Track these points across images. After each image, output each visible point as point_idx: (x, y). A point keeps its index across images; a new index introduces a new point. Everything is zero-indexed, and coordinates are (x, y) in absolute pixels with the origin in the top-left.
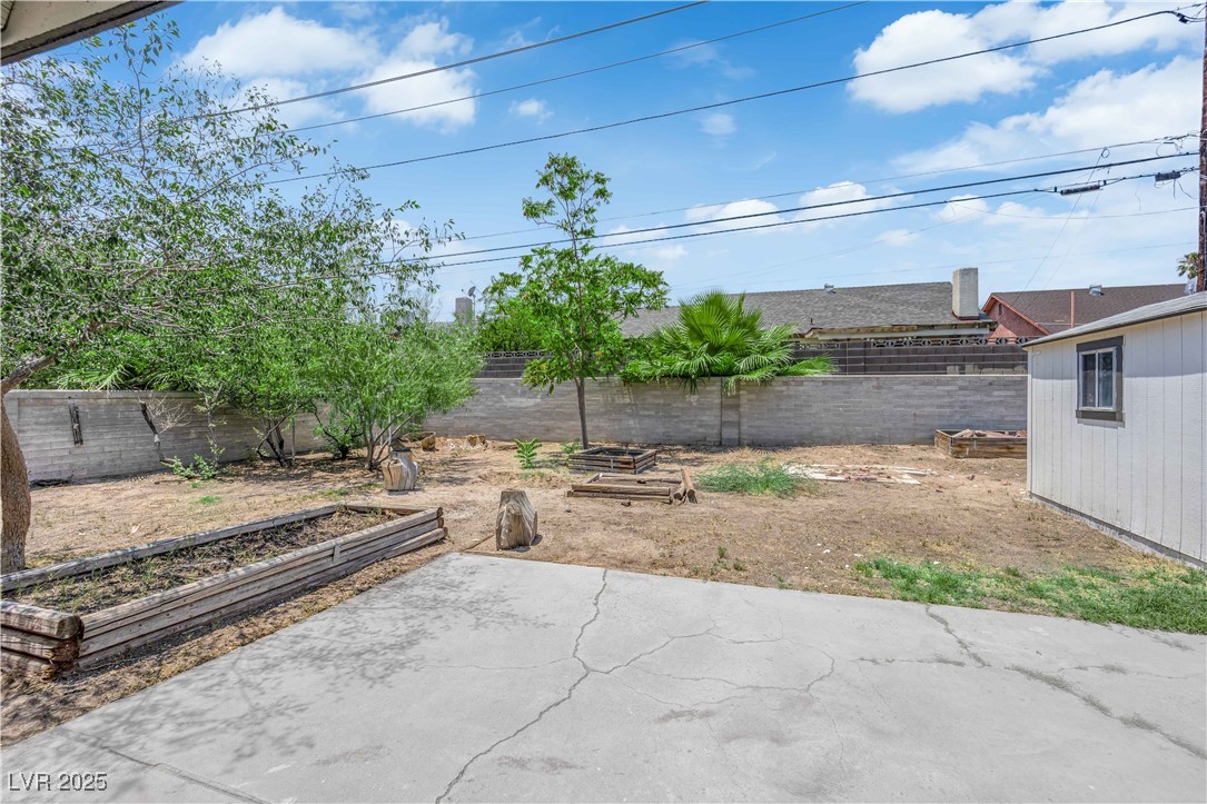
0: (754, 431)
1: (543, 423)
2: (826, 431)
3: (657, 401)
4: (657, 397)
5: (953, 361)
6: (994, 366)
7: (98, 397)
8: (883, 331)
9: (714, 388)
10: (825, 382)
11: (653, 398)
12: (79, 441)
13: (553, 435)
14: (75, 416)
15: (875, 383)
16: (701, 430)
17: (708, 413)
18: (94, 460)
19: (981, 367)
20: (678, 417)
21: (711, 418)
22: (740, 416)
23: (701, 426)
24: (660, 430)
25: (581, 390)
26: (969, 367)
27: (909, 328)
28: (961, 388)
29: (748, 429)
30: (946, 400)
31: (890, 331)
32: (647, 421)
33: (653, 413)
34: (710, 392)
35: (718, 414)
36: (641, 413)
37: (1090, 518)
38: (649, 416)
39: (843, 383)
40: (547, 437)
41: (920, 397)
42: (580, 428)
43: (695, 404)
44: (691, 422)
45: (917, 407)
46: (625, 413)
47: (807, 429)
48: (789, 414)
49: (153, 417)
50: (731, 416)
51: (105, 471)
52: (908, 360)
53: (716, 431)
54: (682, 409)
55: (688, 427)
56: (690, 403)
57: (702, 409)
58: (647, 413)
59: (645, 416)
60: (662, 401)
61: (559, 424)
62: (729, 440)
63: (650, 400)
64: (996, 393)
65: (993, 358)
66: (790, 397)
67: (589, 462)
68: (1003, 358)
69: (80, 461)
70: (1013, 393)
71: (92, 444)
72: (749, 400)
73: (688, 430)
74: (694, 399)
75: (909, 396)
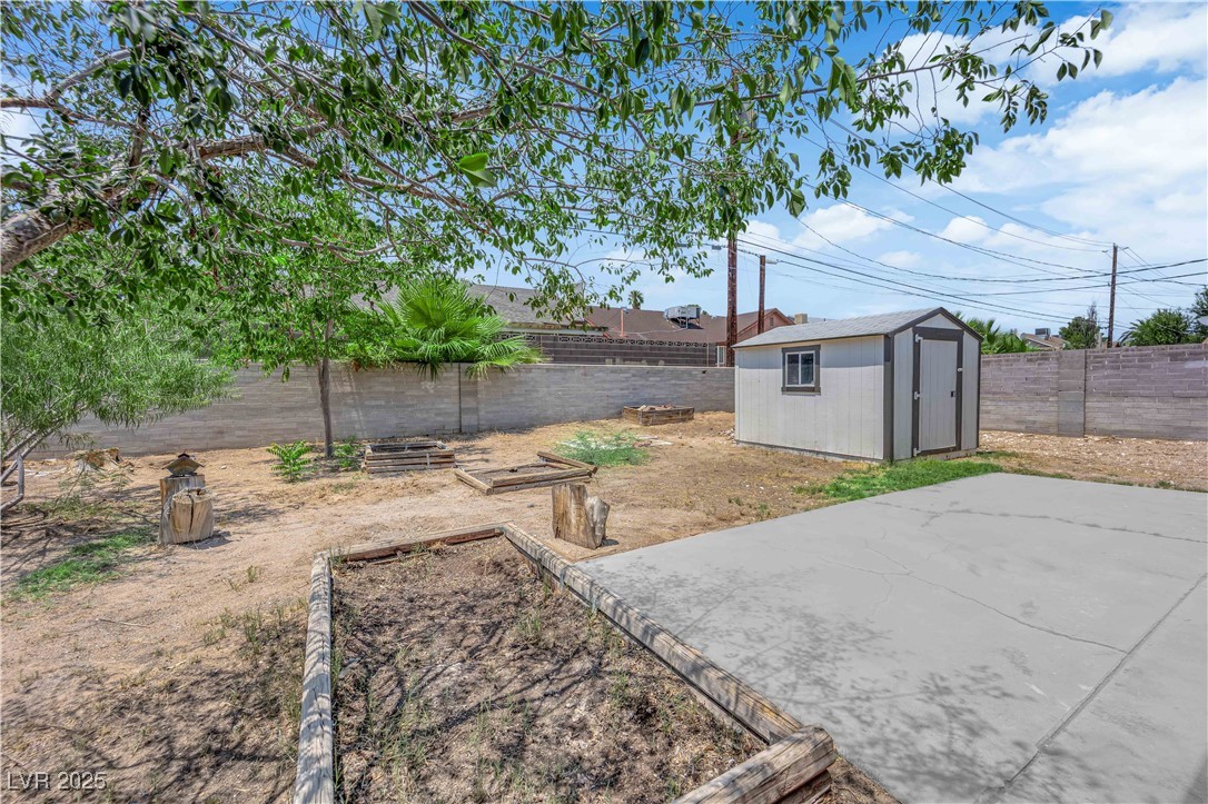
0: (491, 416)
1: (213, 423)
2: (550, 412)
3: (387, 389)
4: (387, 384)
9: (451, 374)
10: (548, 370)
11: (380, 384)
13: (228, 439)
15: (582, 371)
16: (440, 419)
17: (446, 400)
20: (413, 405)
21: (449, 405)
22: (478, 403)
23: (438, 415)
24: (393, 421)
26: (618, 360)
28: (634, 376)
29: (486, 413)
30: (625, 384)
32: (375, 412)
33: (383, 403)
34: (446, 378)
35: (457, 401)
36: (367, 403)
37: (793, 449)
38: (378, 407)
39: (561, 370)
40: (218, 442)
41: (611, 382)
42: (323, 424)
43: (432, 391)
44: (427, 411)
45: (610, 390)
46: (345, 404)
47: (535, 412)
48: (521, 399)
50: (469, 403)
52: (583, 353)
53: (454, 419)
54: (416, 397)
55: (425, 416)
56: (426, 390)
57: (439, 397)
58: (374, 403)
59: (373, 407)
60: (393, 389)
61: (241, 423)
62: (469, 426)
63: (378, 388)
64: (651, 379)
65: (630, 354)
66: (521, 383)
67: (397, 462)
70: (658, 379)
72: (486, 387)
73: (425, 420)
74: (429, 385)
75: (604, 381)
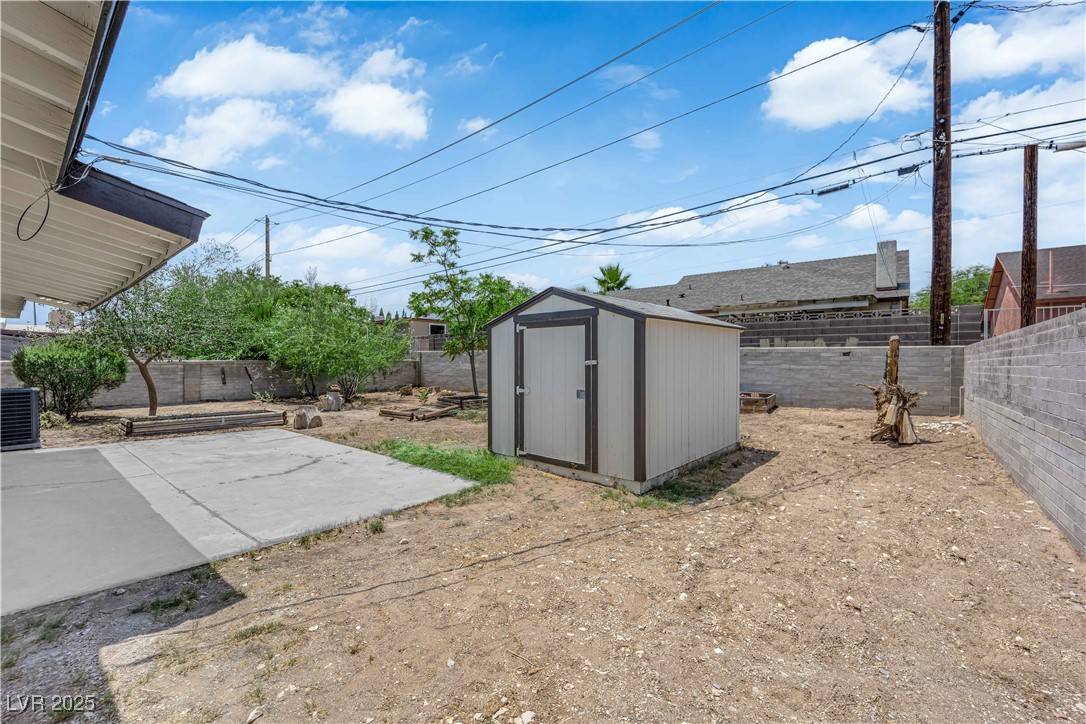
5: (765, 335)
6: (797, 339)
7: (233, 363)
8: (768, 307)
12: (224, 383)
14: (223, 372)
18: (231, 392)
19: (787, 340)
25: (472, 358)
27: (791, 304)
31: (775, 306)
49: (250, 372)
51: (235, 397)
68: (805, 332)
69: (225, 392)
71: (230, 384)
